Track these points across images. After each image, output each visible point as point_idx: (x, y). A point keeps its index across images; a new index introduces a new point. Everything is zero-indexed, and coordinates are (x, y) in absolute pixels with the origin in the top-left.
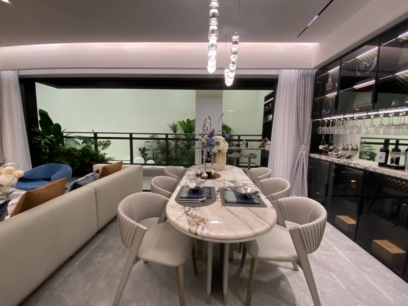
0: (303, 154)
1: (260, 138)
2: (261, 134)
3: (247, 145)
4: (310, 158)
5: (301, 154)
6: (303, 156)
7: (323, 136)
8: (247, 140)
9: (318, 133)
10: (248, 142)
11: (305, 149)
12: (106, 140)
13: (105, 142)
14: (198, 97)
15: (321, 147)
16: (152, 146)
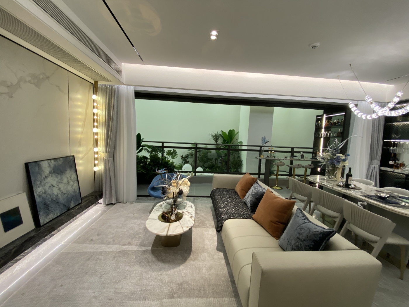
0: (376, 167)
1: (311, 150)
2: (312, 147)
3: (302, 156)
4: (380, 170)
5: (374, 167)
6: (376, 169)
7: (393, 154)
8: (304, 152)
9: (390, 152)
10: (304, 154)
11: (377, 163)
12: (172, 149)
13: (171, 151)
14: (251, 111)
15: (391, 162)
16: (214, 156)
